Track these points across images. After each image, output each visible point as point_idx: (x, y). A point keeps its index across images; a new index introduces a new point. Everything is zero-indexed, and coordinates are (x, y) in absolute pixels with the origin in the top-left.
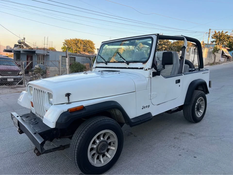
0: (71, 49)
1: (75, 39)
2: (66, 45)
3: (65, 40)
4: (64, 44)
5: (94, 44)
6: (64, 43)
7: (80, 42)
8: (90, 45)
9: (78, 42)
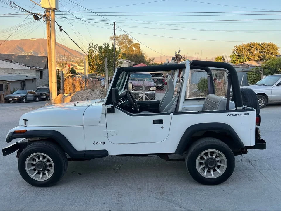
0: (241, 57)
1: (250, 44)
2: (236, 53)
3: (235, 46)
4: (233, 52)
5: (278, 48)
6: (234, 50)
7: (255, 48)
8: (270, 50)
9: (252, 47)
